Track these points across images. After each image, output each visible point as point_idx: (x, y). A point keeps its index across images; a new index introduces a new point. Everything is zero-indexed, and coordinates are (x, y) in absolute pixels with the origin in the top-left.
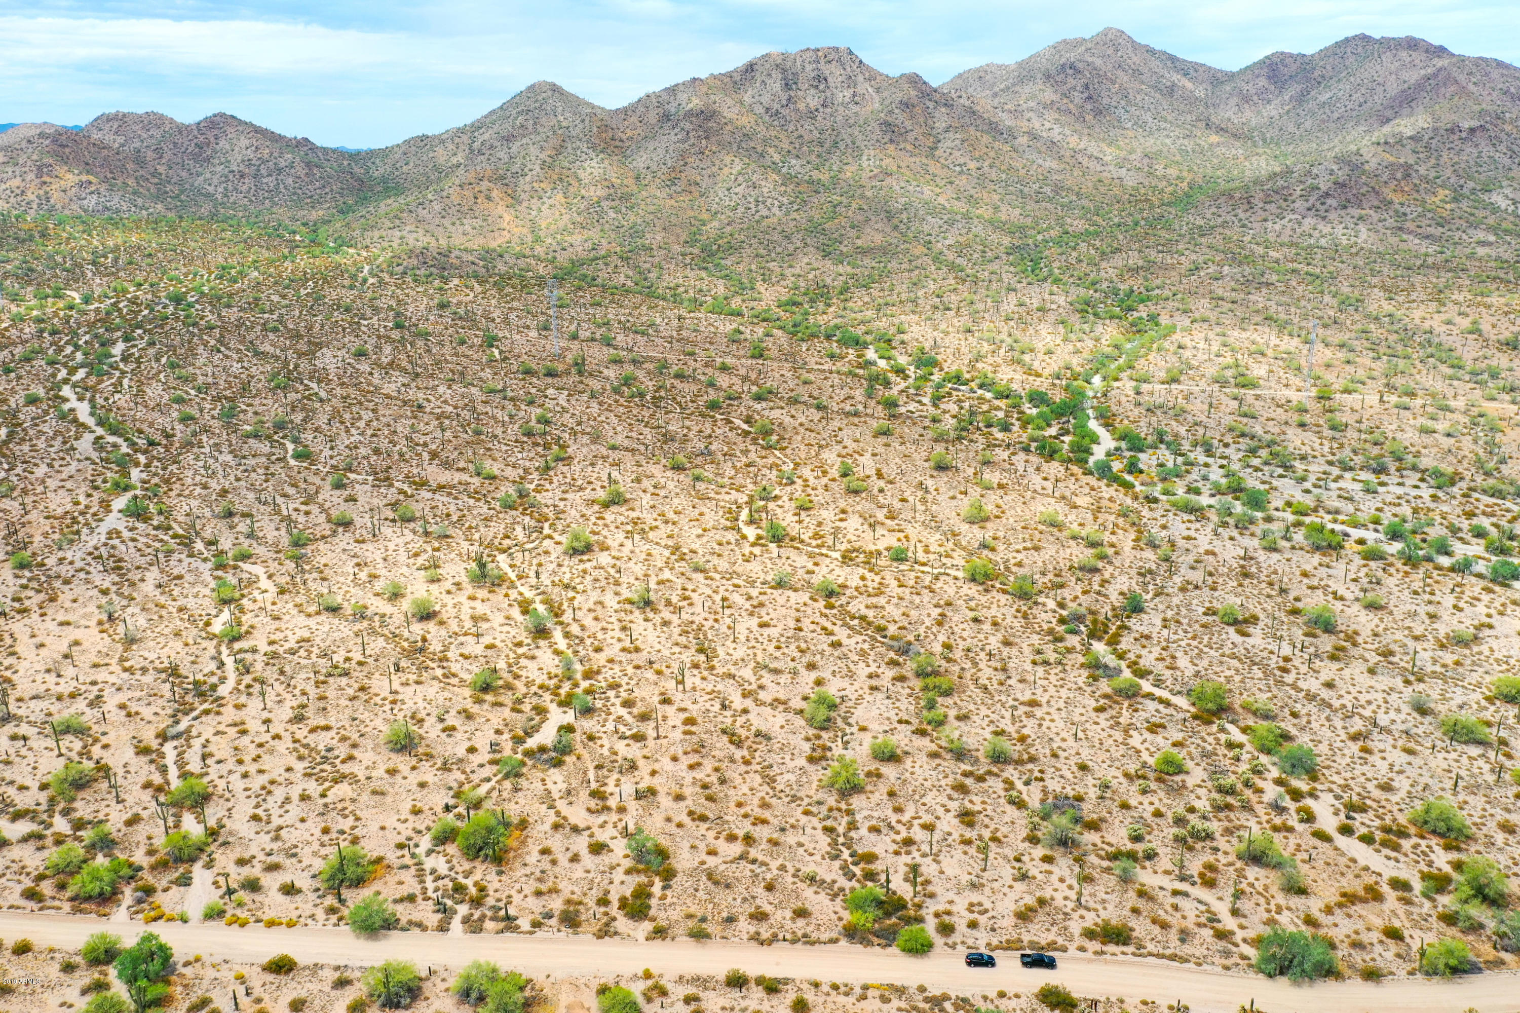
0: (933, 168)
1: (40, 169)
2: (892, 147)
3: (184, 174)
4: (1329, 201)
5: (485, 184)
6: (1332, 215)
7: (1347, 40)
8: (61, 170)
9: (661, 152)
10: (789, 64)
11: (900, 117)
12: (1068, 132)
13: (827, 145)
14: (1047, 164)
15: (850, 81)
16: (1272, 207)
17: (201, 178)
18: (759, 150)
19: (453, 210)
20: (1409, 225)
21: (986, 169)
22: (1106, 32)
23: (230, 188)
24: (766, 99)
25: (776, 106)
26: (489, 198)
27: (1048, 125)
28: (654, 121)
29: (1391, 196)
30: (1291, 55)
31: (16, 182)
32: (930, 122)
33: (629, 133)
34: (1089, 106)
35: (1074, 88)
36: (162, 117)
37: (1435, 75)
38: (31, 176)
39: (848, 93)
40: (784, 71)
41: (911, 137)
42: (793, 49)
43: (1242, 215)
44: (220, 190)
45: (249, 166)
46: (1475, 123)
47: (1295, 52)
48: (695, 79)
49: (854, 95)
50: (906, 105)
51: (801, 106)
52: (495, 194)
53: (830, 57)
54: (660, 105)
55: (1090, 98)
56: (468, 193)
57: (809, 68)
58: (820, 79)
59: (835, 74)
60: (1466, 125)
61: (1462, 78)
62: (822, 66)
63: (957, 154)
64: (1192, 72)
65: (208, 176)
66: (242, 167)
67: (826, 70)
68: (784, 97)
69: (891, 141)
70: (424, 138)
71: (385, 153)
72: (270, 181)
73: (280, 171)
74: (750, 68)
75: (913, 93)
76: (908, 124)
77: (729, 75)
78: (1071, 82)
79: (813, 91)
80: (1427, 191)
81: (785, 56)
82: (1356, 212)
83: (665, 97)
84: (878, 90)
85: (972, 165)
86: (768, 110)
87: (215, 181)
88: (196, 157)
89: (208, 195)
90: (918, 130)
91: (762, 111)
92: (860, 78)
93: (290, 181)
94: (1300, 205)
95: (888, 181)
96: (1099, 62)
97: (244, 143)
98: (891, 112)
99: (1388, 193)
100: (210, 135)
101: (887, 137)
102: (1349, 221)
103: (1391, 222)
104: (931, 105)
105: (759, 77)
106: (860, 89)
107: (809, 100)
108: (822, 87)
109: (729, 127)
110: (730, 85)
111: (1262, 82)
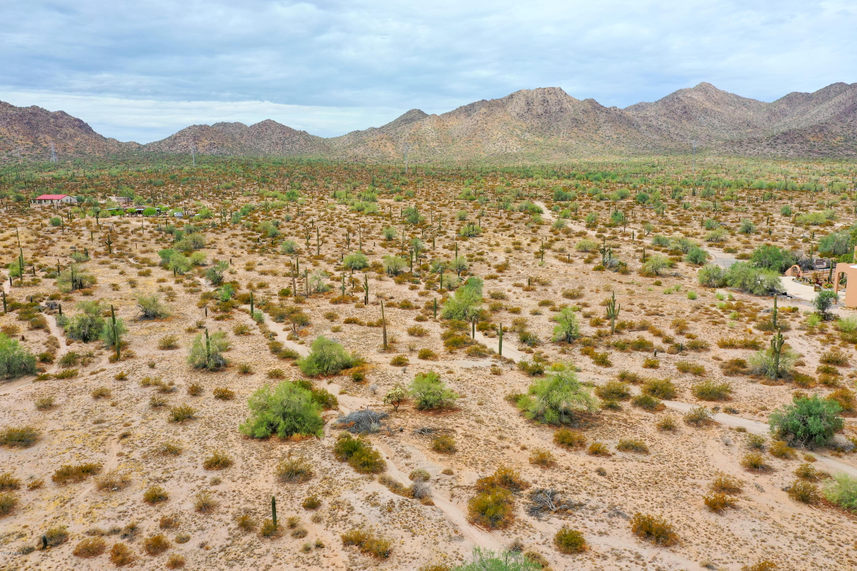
0: (595, 137)
1: (195, 137)
2: (575, 129)
3: (252, 144)
4: (778, 141)
5: (384, 141)
6: (778, 146)
8: (203, 139)
9: (465, 130)
10: (529, 95)
11: (581, 117)
15: (559, 102)
16: (751, 145)
18: (510, 129)
19: (369, 150)
20: (816, 149)
21: (621, 138)
22: (703, 84)
24: (517, 110)
25: (522, 112)
26: (385, 146)
27: (660, 123)
28: (463, 118)
30: (801, 94)
31: (185, 143)
32: (597, 119)
33: (451, 123)
34: (684, 116)
35: (678, 108)
36: (241, 124)
38: (191, 140)
39: (558, 108)
40: (527, 97)
41: (586, 125)
42: (533, 88)
43: (736, 148)
45: (280, 140)
47: (803, 92)
48: (484, 100)
49: (561, 108)
50: (585, 111)
51: (534, 113)
52: (388, 144)
53: (550, 92)
54: (466, 111)
55: (686, 112)
56: (376, 144)
57: (539, 96)
58: (545, 101)
59: (552, 99)
62: (546, 95)
63: (608, 132)
64: (747, 103)
65: (262, 144)
66: (277, 141)
67: (548, 97)
68: (526, 109)
69: (576, 127)
71: (339, 138)
72: (289, 147)
73: (293, 142)
74: (511, 96)
75: (590, 107)
76: (585, 120)
77: (501, 100)
78: (677, 105)
79: (541, 106)
81: (528, 91)
82: (791, 145)
83: (469, 108)
84: (573, 106)
85: (615, 136)
86: (518, 114)
87: (265, 146)
88: (257, 138)
89: (262, 152)
90: (590, 122)
91: (515, 115)
92: (565, 101)
93: (297, 146)
94: (764, 143)
95: (570, 140)
96: (696, 97)
97: (279, 131)
98: (578, 114)
99: (809, 137)
100: (264, 128)
101: (574, 125)
102: (786, 148)
103: (806, 148)
104: (598, 112)
105: (515, 100)
106: (564, 106)
107: (538, 110)
108: (545, 104)
109: (498, 120)
110: (500, 104)
111: (783, 106)
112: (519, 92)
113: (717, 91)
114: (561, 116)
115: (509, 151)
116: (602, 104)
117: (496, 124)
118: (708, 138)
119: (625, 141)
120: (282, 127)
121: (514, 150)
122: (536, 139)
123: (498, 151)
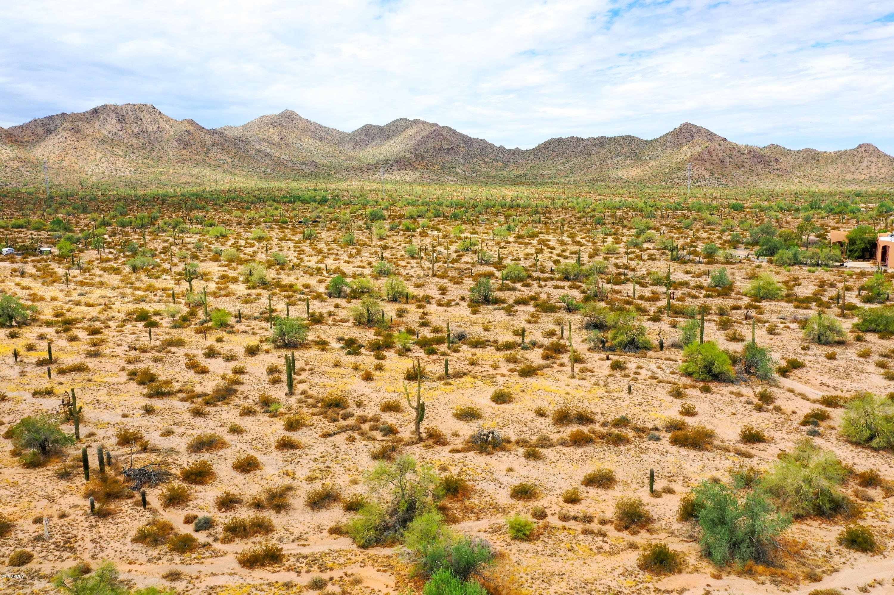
0: (208, 160)
2: (185, 152)
4: (394, 168)
6: (395, 173)
7: (397, 120)
9: (51, 148)
10: (118, 111)
11: (186, 138)
12: (275, 152)
13: (148, 149)
14: (266, 162)
15: (155, 121)
16: (371, 171)
18: (110, 149)
20: (425, 176)
21: (236, 162)
22: (286, 112)
24: (108, 127)
25: (114, 130)
27: (264, 148)
28: (42, 133)
29: (417, 166)
30: (374, 126)
32: (203, 141)
33: (26, 139)
34: (282, 142)
35: (274, 134)
37: (434, 132)
39: (155, 127)
40: (117, 113)
41: (194, 147)
42: (120, 104)
43: (358, 174)
46: (449, 147)
48: (63, 114)
49: (159, 128)
50: (189, 133)
51: (129, 131)
53: (142, 109)
54: (44, 125)
55: (282, 138)
57: (130, 113)
58: (138, 119)
59: (146, 117)
60: (446, 147)
61: (444, 133)
62: (138, 112)
63: (220, 155)
67: (141, 115)
68: (119, 126)
69: (184, 148)
74: (96, 111)
75: (191, 128)
76: (192, 141)
77: (84, 114)
78: (272, 131)
79: (135, 125)
81: (116, 107)
82: (405, 172)
83: (46, 121)
84: (172, 126)
85: (229, 160)
86: (110, 132)
90: (197, 144)
91: (107, 133)
92: (161, 120)
95: (187, 163)
96: (285, 124)
98: (181, 135)
101: (181, 147)
104: (202, 134)
105: (102, 116)
106: (162, 125)
107: (133, 128)
108: (139, 123)
109: (90, 138)
110: (84, 119)
111: (363, 137)
112: (105, 106)
113: (301, 119)
114: (162, 137)
115: (122, 174)
116: (203, 126)
117: (90, 142)
119: (240, 164)
121: (127, 173)
122: (145, 161)
123: (107, 173)
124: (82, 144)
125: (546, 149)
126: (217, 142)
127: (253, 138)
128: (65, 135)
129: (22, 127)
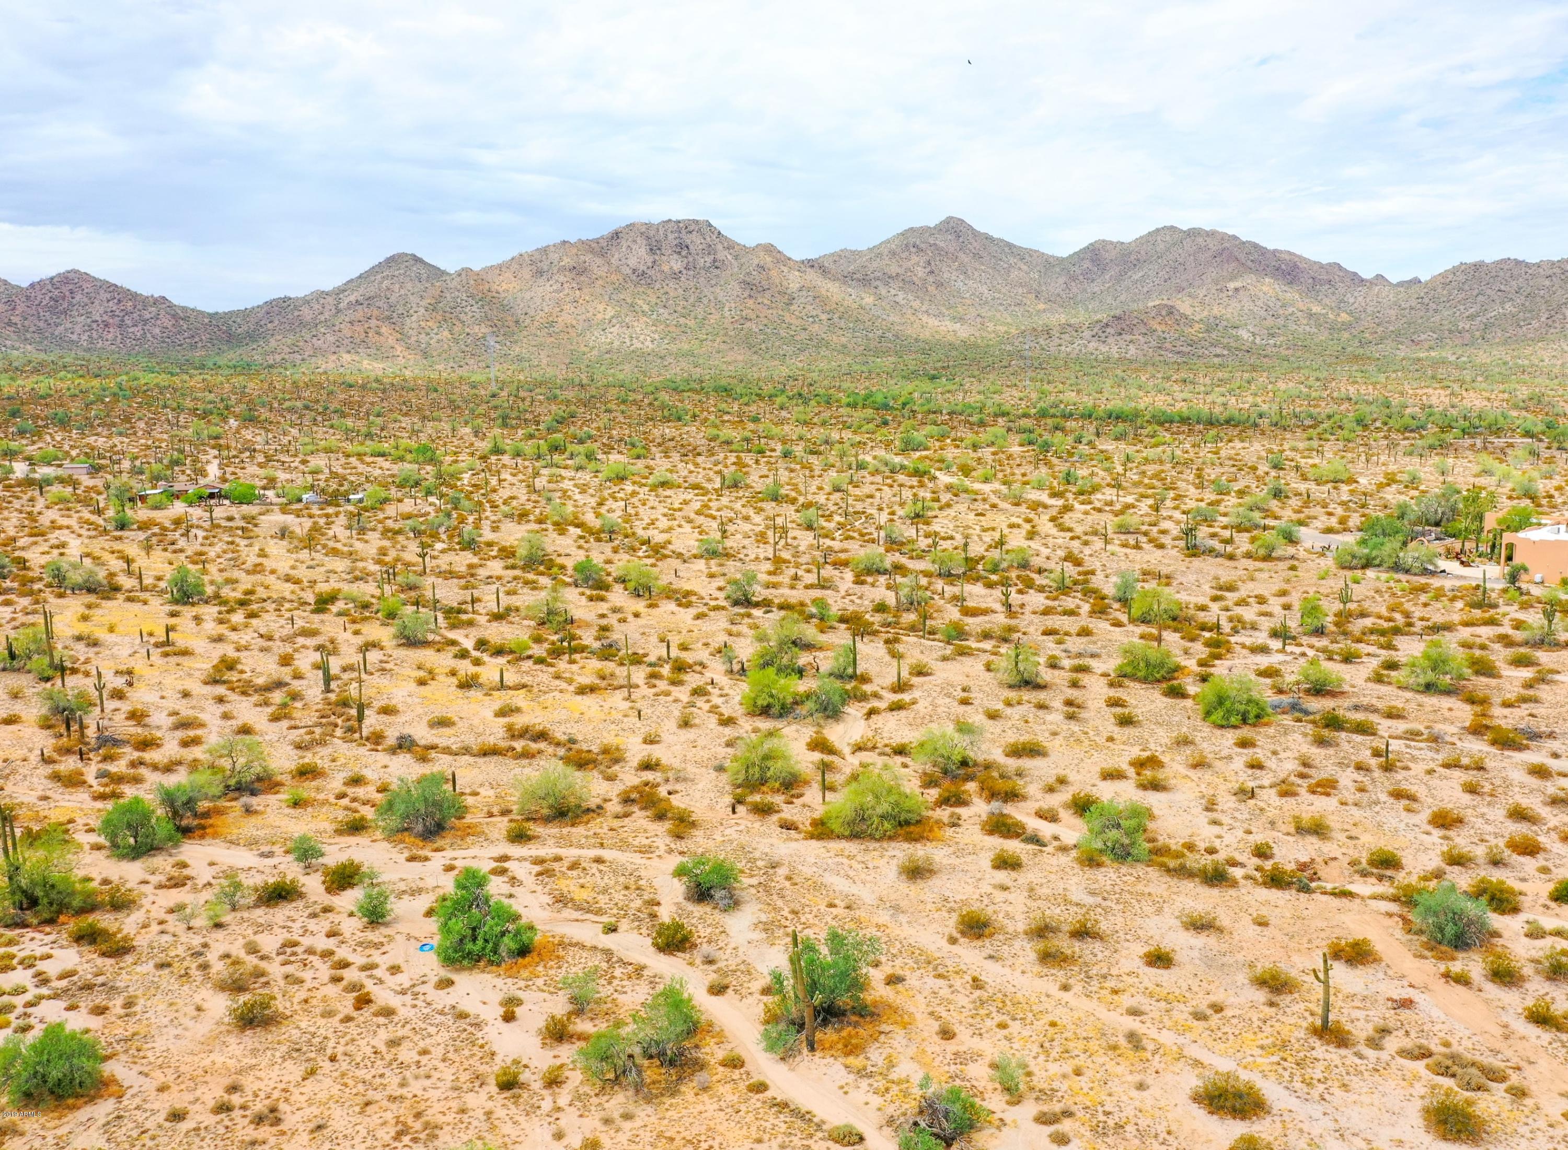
0: (788, 317)
2: (750, 303)
3: (42, 324)
4: (1108, 330)
5: (373, 323)
7: (1158, 230)
10: (652, 233)
11: (757, 278)
12: (911, 298)
13: (692, 300)
14: (891, 319)
15: (710, 249)
16: (1066, 337)
17: (61, 328)
18: (629, 301)
19: (346, 341)
20: (1168, 345)
21: (836, 320)
22: (949, 220)
23: (95, 335)
24: (632, 262)
25: (642, 268)
26: (378, 333)
27: (893, 292)
29: (1156, 326)
30: (1111, 243)
32: (785, 283)
33: (505, 286)
34: (931, 279)
35: (918, 264)
39: (709, 259)
40: (648, 238)
42: (656, 220)
43: (1042, 343)
44: (85, 337)
45: (113, 316)
47: (1115, 240)
48: (564, 242)
49: (715, 261)
51: (666, 268)
52: (384, 330)
53: (691, 228)
54: (533, 263)
55: (932, 272)
56: (359, 328)
57: (671, 237)
58: (682, 246)
59: (696, 243)
61: (1242, 256)
62: (684, 234)
63: (809, 307)
64: (1027, 256)
65: (69, 325)
66: (105, 318)
67: (687, 239)
68: (649, 260)
69: (750, 296)
70: (286, 299)
71: (245, 313)
72: (137, 331)
73: (146, 322)
74: (616, 235)
75: (768, 259)
76: (765, 284)
77: (597, 241)
78: (915, 259)
79: (675, 256)
80: (1185, 324)
81: (649, 226)
82: (1128, 337)
83: (537, 256)
84: (736, 258)
85: (824, 317)
86: (634, 271)
87: (78, 329)
88: (52, 310)
91: (630, 272)
92: (720, 247)
93: (157, 331)
94: (1087, 334)
95: (748, 324)
96: (942, 244)
97: (104, 296)
98: (749, 274)
99: (1154, 325)
100: (65, 289)
101: (746, 294)
102: (1122, 344)
103: (1154, 344)
104: (786, 269)
105: (624, 244)
106: (720, 256)
107: (673, 263)
108: (684, 253)
109: (600, 282)
110: (597, 249)
111: (1087, 264)
112: (631, 226)
113: (975, 233)
114: (717, 276)
115: (639, 345)
116: (789, 255)
117: (599, 290)
118: (979, 320)
119: (842, 325)
120: (112, 289)
121: (648, 343)
122: (682, 320)
123: (616, 344)
124: (586, 294)
125: (1445, 285)
126: (808, 284)
127: (877, 274)
128: (562, 279)
129: (500, 267)
